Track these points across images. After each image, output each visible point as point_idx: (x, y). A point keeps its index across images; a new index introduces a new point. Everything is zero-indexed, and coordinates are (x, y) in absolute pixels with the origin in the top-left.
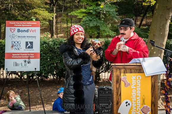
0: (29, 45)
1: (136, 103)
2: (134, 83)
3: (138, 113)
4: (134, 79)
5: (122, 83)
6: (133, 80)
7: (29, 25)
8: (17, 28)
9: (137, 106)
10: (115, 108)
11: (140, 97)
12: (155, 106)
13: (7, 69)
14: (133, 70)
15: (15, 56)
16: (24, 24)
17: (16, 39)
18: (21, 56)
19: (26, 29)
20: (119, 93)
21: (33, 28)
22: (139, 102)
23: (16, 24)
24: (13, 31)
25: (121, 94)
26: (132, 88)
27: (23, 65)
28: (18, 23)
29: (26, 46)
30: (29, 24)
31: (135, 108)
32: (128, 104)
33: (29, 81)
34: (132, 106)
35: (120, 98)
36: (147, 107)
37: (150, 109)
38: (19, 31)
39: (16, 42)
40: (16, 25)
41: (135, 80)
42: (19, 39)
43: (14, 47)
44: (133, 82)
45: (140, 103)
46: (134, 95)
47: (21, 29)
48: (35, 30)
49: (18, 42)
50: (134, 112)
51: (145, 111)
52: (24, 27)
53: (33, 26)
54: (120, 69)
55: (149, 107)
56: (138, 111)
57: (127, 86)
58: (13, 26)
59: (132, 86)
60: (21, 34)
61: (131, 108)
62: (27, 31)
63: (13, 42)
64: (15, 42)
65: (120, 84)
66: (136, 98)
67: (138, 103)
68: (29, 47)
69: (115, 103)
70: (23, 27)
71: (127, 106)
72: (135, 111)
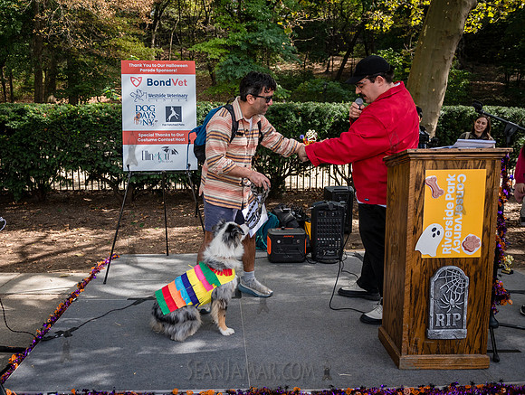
0: (174, 113)
1: (453, 231)
2: (451, 190)
3: (455, 250)
4: (452, 182)
5: (428, 190)
6: (450, 184)
7: (171, 71)
8: (145, 77)
9: (454, 235)
10: (409, 243)
12: (489, 236)
13: (128, 166)
14: (450, 163)
15: (144, 138)
16: (161, 68)
17: (145, 102)
18: (157, 138)
19: (165, 78)
20: (419, 211)
21: (181, 77)
22: (458, 227)
23: (143, 68)
24: (136, 83)
25: (422, 211)
26: (447, 199)
27: (163, 157)
28: (148, 66)
29: (167, 117)
30: (172, 68)
31: (450, 241)
32: (436, 232)
33: (133, 195)
34: (444, 236)
35: (420, 221)
36: (474, 237)
37: (480, 243)
38: (150, 82)
39: (145, 108)
40: (144, 71)
41: (454, 184)
42: (153, 102)
43: (141, 119)
44: (449, 188)
45: (460, 230)
46: (450, 213)
47: (155, 77)
48: (185, 81)
49: (149, 108)
50: (448, 248)
51: (469, 245)
52: (161, 73)
53: (180, 71)
54: (423, 161)
55: (479, 238)
56: (455, 247)
57: (437, 196)
58: (137, 71)
59: (447, 196)
60: (154, 90)
61: (443, 241)
62: (168, 83)
63: (139, 108)
64: (142, 108)
65: (422, 193)
66: (453, 220)
67: (456, 230)
68: (173, 119)
69: (410, 232)
70: (158, 73)
71: (434, 235)
72: (450, 246)
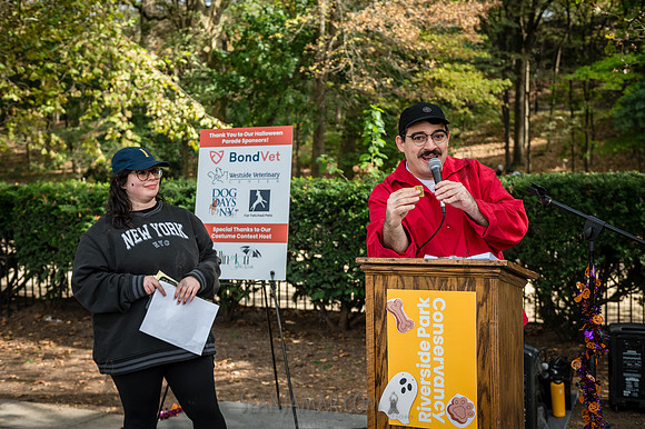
0: (260, 199)
1: (432, 387)
2: (425, 321)
4: (425, 309)
5: (391, 319)
6: (422, 312)
7: (260, 140)
8: (228, 150)
9: (433, 394)
11: (442, 367)
12: (489, 400)
14: (422, 281)
15: (219, 233)
16: (248, 138)
17: (225, 184)
18: (236, 233)
23: (226, 138)
25: (386, 353)
26: (419, 335)
30: (262, 137)
34: (419, 393)
38: (233, 157)
39: (225, 193)
41: (428, 313)
42: (234, 184)
44: (422, 318)
45: (442, 385)
46: (425, 358)
47: (240, 151)
49: (229, 193)
50: (427, 412)
54: (384, 275)
56: (436, 413)
57: (405, 330)
58: (218, 143)
59: (419, 329)
60: (238, 167)
61: (417, 400)
62: (256, 158)
65: (384, 322)
66: (431, 369)
69: (370, 381)
70: (244, 145)
71: (403, 391)
72: (429, 409)
